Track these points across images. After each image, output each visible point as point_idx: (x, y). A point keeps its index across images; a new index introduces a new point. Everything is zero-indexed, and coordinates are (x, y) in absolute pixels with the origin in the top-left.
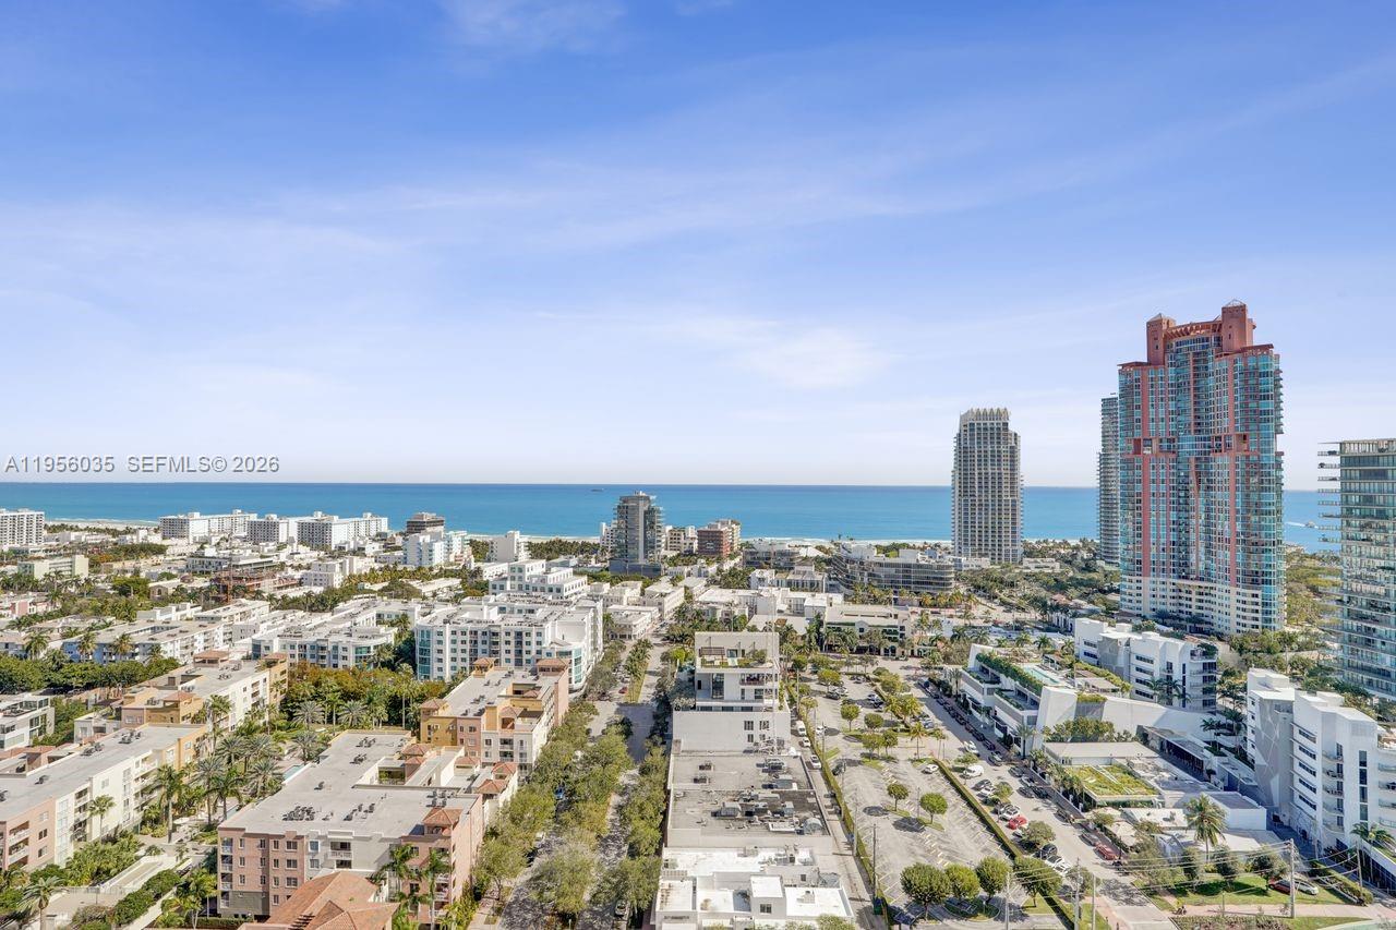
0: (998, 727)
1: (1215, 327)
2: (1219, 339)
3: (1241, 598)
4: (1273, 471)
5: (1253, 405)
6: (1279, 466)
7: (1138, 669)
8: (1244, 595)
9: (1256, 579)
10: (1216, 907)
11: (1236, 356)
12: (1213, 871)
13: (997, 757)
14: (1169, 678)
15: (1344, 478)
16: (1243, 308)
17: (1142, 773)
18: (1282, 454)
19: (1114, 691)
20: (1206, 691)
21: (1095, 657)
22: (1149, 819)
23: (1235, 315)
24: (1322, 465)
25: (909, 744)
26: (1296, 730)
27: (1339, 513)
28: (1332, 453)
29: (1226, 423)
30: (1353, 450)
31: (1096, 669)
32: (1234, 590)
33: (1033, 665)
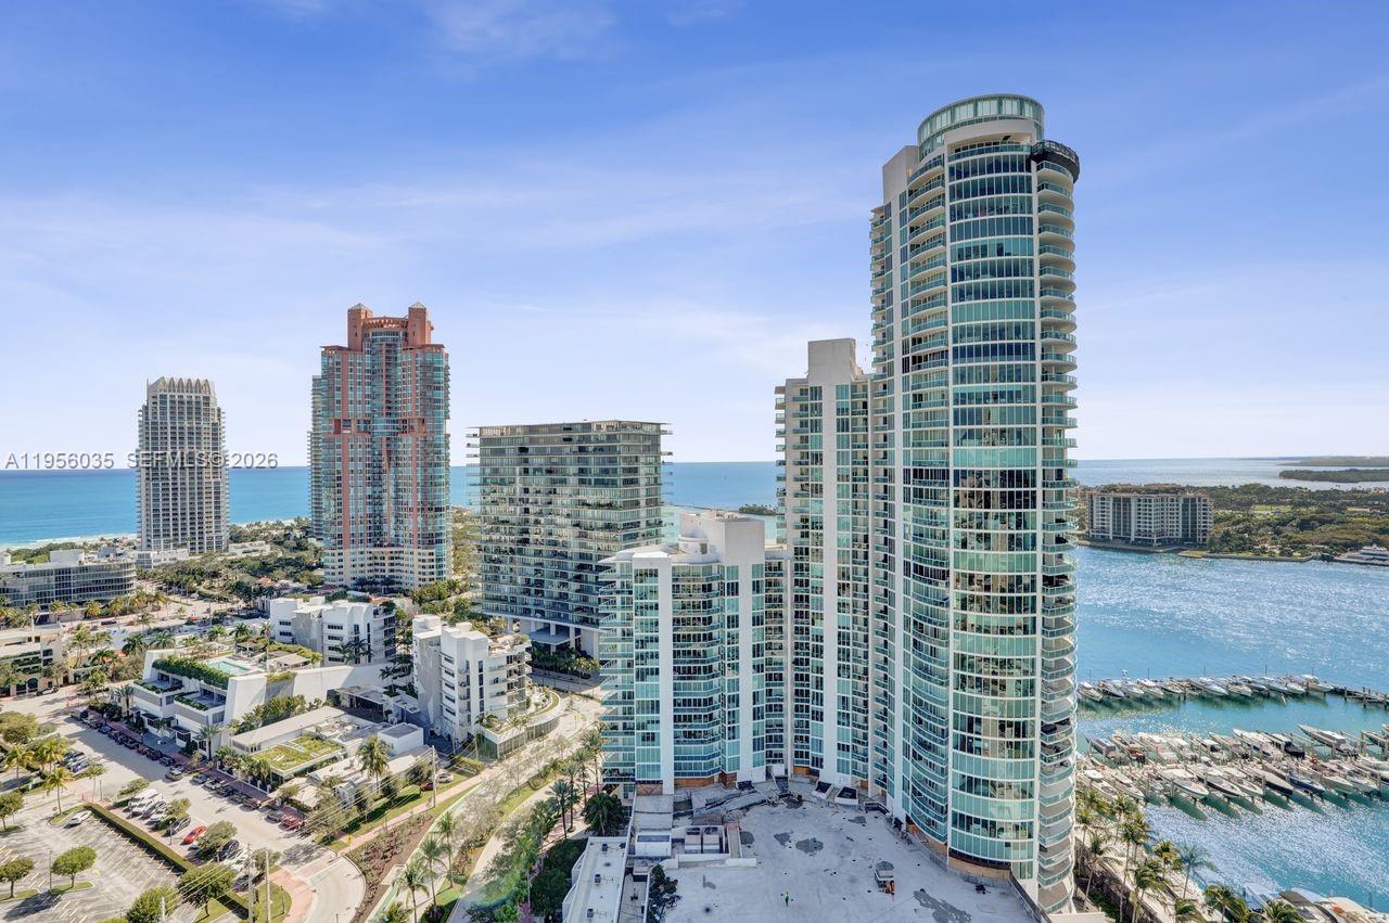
0: (180, 737)
1: (404, 324)
2: (406, 334)
3: (422, 557)
4: (443, 450)
5: (429, 394)
6: (447, 446)
7: (329, 638)
8: (424, 554)
9: (432, 540)
10: (381, 827)
11: (418, 352)
12: (382, 797)
13: (176, 772)
14: (357, 639)
15: (483, 455)
16: (423, 311)
17: (327, 734)
18: (449, 435)
19: (306, 663)
20: (387, 643)
21: (290, 634)
22: (331, 774)
23: (418, 314)
24: (469, 445)
25: (47, 800)
26: (443, 657)
27: (479, 482)
28: (475, 435)
29: (409, 409)
30: (487, 433)
31: (290, 647)
32: (416, 551)
33: (224, 658)
